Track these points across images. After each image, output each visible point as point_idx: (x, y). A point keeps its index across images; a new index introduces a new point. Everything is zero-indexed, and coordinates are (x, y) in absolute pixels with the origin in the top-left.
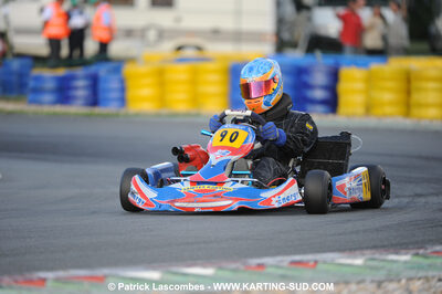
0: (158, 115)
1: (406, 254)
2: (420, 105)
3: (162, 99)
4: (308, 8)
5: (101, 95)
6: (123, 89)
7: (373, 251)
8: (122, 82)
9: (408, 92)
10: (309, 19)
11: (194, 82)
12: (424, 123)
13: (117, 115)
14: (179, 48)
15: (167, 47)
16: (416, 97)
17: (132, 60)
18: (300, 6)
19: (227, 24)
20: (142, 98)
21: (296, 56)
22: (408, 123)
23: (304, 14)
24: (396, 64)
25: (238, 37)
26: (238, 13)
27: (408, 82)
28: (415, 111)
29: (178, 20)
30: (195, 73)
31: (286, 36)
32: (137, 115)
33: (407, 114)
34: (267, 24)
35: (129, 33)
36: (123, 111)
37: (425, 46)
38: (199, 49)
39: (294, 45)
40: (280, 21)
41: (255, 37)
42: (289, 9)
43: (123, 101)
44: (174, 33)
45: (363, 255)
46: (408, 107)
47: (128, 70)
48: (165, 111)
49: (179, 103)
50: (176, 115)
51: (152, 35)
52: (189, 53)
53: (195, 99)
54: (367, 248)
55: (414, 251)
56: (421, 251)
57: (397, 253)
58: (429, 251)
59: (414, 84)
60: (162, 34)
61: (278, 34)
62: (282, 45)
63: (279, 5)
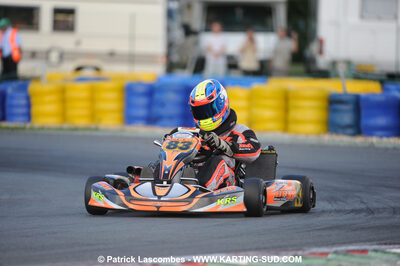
0: (61, 129)
2: (298, 122)
3: (63, 115)
4: (195, 33)
5: (8, 111)
6: (29, 106)
8: (28, 98)
9: (286, 109)
10: (196, 43)
11: (92, 99)
12: (301, 138)
13: (24, 129)
14: (79, 69)
15: (68, 67)
16: (294, 114)
17: (37, 79)
18: (188, 31)
19: (122, 47)
20: (46, 114)
21: (183, 76)
22: (286, 137)
23: (192, 39)
24: (275, 85)
25: (132, 59)
26: (132, 38)
27: (286, 99)
28: (293, 127)
29: (78, 43)
30: (93, 91)
31: (176, 58)
32: (42, 128)
33: (285, 129)
34: (158, 47)
35: (34, 55)
36: (28, 125)
37: (300, 68)
38: (97, 69)
39: (183, 66)
40: (170, 45)
41: (148, 59)
42: (178, 34)
43: (28, 116)
44: (74, 55)
46: (286, 123)
47: (33, 87)
48: (66, 126)
49: (79, 118)
50: (76, 129)
51: (54, 56)
52: (87, 73)
53: (93, 115)
54: (250, 250)
55: (294, 253)
56: (300, 253)
58: (307, 252)
59: (292, 102)
60: (62, 56)
61: (168, 55)
62: (171, 67)
63: (169, 30)
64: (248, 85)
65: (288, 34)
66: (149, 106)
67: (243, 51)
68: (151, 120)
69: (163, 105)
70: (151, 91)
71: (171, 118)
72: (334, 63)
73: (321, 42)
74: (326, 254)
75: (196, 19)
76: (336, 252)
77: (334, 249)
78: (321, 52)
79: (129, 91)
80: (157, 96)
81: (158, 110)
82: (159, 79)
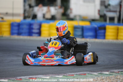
1: (61, 75)
4: (32, 7)
10: (33, 10)
11: (1, 27)
18: (30, 6)
19: (10, 11)
21: (29, 20)
23: (31, 9)
25: (13, 15)
26: (13, 8)
30: (1, 25)
31: (26, 15)
34: (21, 11)
37: (65, 18)
39: (29, 17)
40: (25, 11)
41: (18, 15)
42: (27, 7)
45: (49, 76)
53: (1, 32)
54: (50, 74)
55: (63, 75)
56: (65, 75)
57: (58, 75)
61: (24, 14)
62: (25, 18)
63: (24, 6)
66: (19, 29)
68: (19, 34)
69: (23, 29)
70: (19, 25)
71: (25, 33)
72: (75, 16)
74: (73, 75)
75: (33, 2)
76: (76, 74)
77: (76, 73)
79: (12, 25)
80: (21, 27)
81: (21, 31)
82: (21, 21)
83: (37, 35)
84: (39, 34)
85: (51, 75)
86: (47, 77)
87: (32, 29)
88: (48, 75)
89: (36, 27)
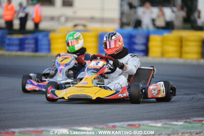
1: (181, 121)
2: (186, 53)
4: (135, 7)
5: (39, 47)
6: (49, 44)
7: (166, 120)
8: (49, 41)
9: (181, 47)
10: (135, 13)
13: (46, 57)
14: (75, 26)
15: (70, 25)
16: (185, 49)
17: (54, 31)
18: (131, 6)
19: (97, 14)
21: (129, 30)
22: (181, 61)
23: (133, 11)
24: (176, 34)
25: (103, 20)
26: (103, 10)
27: (181, 42)
28: (184, 56)
29: (75, 12)
31: (125, 20)
33: (181, 57)
34: (116, 15)
35: (52, 19)
36: (49, 55)
37: (189, 25)
38: (84, 26)
39: (128, 24)
40: (122, 14)
41: (110, 21)
42: (126, 8)
43: (49, 50)
44: (73, 19)
45: (161, 122)
46: (181, 53)
47: (52, 35)
51: (63, 19)
52: (80, 28)
54: (163, 119)
55: (185, 120)
56: (188, 120)
57: (177, 121)
58: (192, 120)
59: (184, 43)
60: (67, 19)
61: (121, 19)
62: (122, 25)
63: (121, 6)
64: (161, 34)
65: (182, 8)
67: (159, 16)
73: (199, 12)
74: (202, 121)
78: (199, 17)
83: (141, 54)
84: (146, 52)
85: (164, 121)
86: (157, 123)
87: (135, 43)
88: (159, 120)
89: (140, 40)
